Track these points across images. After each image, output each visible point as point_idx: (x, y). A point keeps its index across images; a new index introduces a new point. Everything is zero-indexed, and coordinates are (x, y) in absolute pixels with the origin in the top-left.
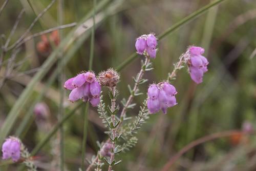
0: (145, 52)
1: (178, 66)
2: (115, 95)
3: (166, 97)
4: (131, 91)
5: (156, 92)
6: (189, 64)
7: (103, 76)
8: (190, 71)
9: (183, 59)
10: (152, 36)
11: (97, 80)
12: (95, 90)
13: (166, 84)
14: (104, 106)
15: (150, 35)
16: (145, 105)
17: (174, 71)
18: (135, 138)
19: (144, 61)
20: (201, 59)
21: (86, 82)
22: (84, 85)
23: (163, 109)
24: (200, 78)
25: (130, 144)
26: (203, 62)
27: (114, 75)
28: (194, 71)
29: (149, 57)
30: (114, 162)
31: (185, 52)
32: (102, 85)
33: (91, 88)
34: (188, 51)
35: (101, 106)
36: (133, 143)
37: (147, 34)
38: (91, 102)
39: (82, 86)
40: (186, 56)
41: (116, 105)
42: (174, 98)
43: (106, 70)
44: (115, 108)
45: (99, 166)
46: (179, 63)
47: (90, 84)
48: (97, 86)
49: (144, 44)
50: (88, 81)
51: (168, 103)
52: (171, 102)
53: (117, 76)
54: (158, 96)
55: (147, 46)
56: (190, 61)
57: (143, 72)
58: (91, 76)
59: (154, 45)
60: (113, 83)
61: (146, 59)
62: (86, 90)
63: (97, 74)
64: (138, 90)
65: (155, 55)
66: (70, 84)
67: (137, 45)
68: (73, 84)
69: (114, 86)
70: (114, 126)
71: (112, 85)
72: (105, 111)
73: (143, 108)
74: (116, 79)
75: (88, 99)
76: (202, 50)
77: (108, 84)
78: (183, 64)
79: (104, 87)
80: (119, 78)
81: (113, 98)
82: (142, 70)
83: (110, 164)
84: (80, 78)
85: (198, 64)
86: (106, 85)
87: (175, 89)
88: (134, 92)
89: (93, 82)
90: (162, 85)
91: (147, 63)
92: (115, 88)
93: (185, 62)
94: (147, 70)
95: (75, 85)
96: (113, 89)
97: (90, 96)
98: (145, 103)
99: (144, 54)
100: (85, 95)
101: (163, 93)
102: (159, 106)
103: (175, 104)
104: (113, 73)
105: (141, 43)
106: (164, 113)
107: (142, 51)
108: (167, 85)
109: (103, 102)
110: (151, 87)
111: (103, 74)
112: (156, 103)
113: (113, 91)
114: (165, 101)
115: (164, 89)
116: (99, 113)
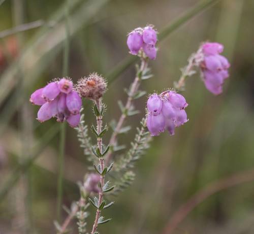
0: (140, 52)
1: (188, 71)
2: (100, 110)
3: (173, 111)
4: (123, 110)
5: (159, 104)
6: (203, 67)
7: (84, 85)
8: (205, 78)
9: (194, 61)
10: (149, 29)
11: (76, 90)
12: (74, 103)
13: (172, 94)
14: (87, 130)
15: (147, 28)
16: (144, 125)
17: (182, 79)
18: (130, 173)
19: (140, 65)
20: (219, 61)
21: (60, 93)
22: (58, 98)
23: (170, 129)
24: (218, 87)
25: (124, 181)
26: (222, 64)
27: (98, 82)
28: (210, 77)
29: (146, 60)
30: (103, 204)
31: (196, 51)
32: (83, 96)
33: (68, 101)
34: (200, 50)
35: (82, 130)
36: (129, 180)
37: (143, 26)
38: (68, 121)
39: (55, 99)
40: (198, 56)
41: (103, 125)
42: (183, 113)
43: (87, 76)
44: (102, 128)
45: (83, 208)
46: (189, 67)
47: (65, 95)
48: (76, 97)
49: (138, 40)
50: (64, 91)
51: (176, 119)
52: (180, 119)
53: (103, 83)
54: (162, 110)
55: (143, 43)
56: (203, 63)
57: (138, 82)
58: (67, 84)
59: (153, 40)
60: (98, 93)
61: (143, 63)
62: (61, 104)
63: (75, 82)
64: (132, 108)
65: (155, 56)
66: (38, 97)
67: (130, 41)
68: (42, 97)
69: (100, 97)
70: (102, 154)
71: (97, 96)
72: (87, 137)
73: (140, 129)
74: (102, 88)
75: (64, 117)
76: (220, 47)
77: (91, 95)
78: (194, 68)
79: (85, 98)
80: (106, 86)
81: (98, 114)
82: (137, 79)
83: (98, 207)
84: (51, 88)
85: (215, 66)
86: (89, 96)
87: (184, 100)
88: (126, 111)
89: (71, 93)
90: (166, 95)
91: (143, 69)
92: (100, 100)
93: (197, 64)
94: (144, 78)
95: (45, 98)
96: (98, 102)
97: (67, 113)
98: (144, 122)
99: (140, 56)
100: (60, 110)
101: (168, 105)
102: (163, 124)
103: (186, 121)
104: (98, 80)
105: (134, 39)
106: (171, 133)
107: (136, 50)
108: (174, 95)
109: (84, 124)
110: (152, 97)
111: (83, 82)
112: (159, 119)
113: (98, 104)
114: (171, 116)
115: (169, 99)
116: (80, 140)
